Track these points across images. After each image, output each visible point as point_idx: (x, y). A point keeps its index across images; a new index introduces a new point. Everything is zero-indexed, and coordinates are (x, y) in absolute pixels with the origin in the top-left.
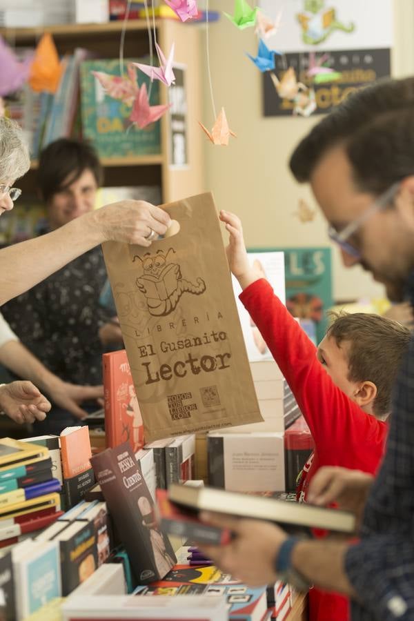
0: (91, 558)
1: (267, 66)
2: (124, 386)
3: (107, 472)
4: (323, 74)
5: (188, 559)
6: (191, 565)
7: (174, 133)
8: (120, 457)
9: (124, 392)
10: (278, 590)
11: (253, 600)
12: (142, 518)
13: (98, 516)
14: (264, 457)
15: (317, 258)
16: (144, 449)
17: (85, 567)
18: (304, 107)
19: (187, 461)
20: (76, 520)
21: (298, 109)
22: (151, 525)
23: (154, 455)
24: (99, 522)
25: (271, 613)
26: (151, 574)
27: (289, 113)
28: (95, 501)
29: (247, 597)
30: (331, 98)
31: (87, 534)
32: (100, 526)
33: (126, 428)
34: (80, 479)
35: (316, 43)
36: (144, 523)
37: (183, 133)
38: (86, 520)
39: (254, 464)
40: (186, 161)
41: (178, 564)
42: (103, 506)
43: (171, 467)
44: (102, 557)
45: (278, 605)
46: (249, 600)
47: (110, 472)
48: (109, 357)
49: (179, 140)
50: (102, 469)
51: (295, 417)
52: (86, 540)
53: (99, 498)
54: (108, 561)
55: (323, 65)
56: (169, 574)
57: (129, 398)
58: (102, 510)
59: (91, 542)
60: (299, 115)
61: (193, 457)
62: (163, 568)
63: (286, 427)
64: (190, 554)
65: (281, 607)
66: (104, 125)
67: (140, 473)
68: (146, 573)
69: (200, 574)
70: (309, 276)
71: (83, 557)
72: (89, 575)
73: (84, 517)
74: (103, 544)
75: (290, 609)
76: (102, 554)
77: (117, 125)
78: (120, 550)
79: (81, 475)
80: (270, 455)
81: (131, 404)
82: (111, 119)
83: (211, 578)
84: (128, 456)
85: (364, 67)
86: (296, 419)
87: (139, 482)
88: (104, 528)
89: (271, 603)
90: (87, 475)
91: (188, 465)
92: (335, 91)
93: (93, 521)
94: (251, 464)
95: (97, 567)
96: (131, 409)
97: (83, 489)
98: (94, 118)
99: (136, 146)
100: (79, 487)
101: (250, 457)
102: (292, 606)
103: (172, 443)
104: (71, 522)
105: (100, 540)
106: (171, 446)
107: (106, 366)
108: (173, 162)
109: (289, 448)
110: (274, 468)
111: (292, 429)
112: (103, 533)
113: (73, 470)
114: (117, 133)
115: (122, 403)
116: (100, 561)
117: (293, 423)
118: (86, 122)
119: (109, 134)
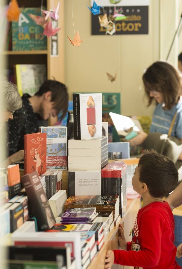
0: (21, 218)
1: (97, 13)
2: (33, 149)
3: (28, 183)
4: (119, 17)
5: (61, 221)
6: (62, 224)
7: (53, 41)
8: (33, 177)
9: (32, 152)
10: (100, 233)
11: (89, 237)
12: (42, 203)
13: (25, 201)
14: (92, 181)
15: (114, 97)
16: (41, 176)
17: (19, 221)
18: (110, 31)
19: (59, 182)
20: (15, 202)
21: (108, 32)
22: (46, 206)
23: (45, 179)
24: (25, 204)
25: (96, 243)
26: (46, 226)
27: (104, 33)
28: (22, 196)
29: (87, 236)
30: (122, 27)
31: (20, 208)
32: (25, 206)
33: (33, 167)
34: (15, 187)
35: (116, 3)
36: (43, 205)
37: (56, 41)
38: (19, 202)
39: (88, 184)
40: (57, 54)
41: (56, 223)
42: (26, 197)
43: (52, 184)
44: (26, 219)
45: (99, 240)
46: (88, 237)
47: (29, 183)
48: (26, 136)
49: (55, 44)
50: (26, 182)
51: (106, 164)
52: (20, 210)
53: (24, 194)
54: (28, 220)
55: (119, 13)
56: (53, 227)
57: (35, 154)
58: (26, 199)
59: (21, 212)
60: (108, 34)
61: (61, 180)
62: (51, 224)
63: (102, 168)
64: (61, 220)
65: (101, 241)
66: (21, 37)
67: (41, 184)
68: (44, 226)
69: (66, 227)
70: (110, 106)
71: (18, 218)
72: (21, 225)
73: (18, 201)
74: (26, 213)
75: (104, 243)
76: (25, 217)
77: (27, 37)
78: (33, 216)
79: (16, 185)
80: (95, 180)
81: (35, 157)
82: (25, 34)
83: (71, 229)
84: (36, 177)
85: (137, 14)
86: (106, 165)
87: (41, 188)
88: (26, 207)
89: (97, 239)
90: (18, 185)
91: (59, 184)
92: (124, 24)
93: (22, 203)
94: (87, 184)
95: (24, 223)
96: (35, 159)
97: (16, 191)
98: (17, 33)
99: (36, 46)
100: (15, 190)
101: (87, 181)
102: (105, 242)
103: (53, 174)
104: (13, 203)
105: (25, 211)
106: (53, 175)
107: (25, 140)
108: (52, 54)
109: (103, 177)
110: (96, 185)
111: (104, 169)
112: (26, 209)
113: (13, 183)
114: (27, 40)
115: (32, 156)
116: (25, 220)
117: (105, 167)
118: (13, 35)
119: (24, 40)
